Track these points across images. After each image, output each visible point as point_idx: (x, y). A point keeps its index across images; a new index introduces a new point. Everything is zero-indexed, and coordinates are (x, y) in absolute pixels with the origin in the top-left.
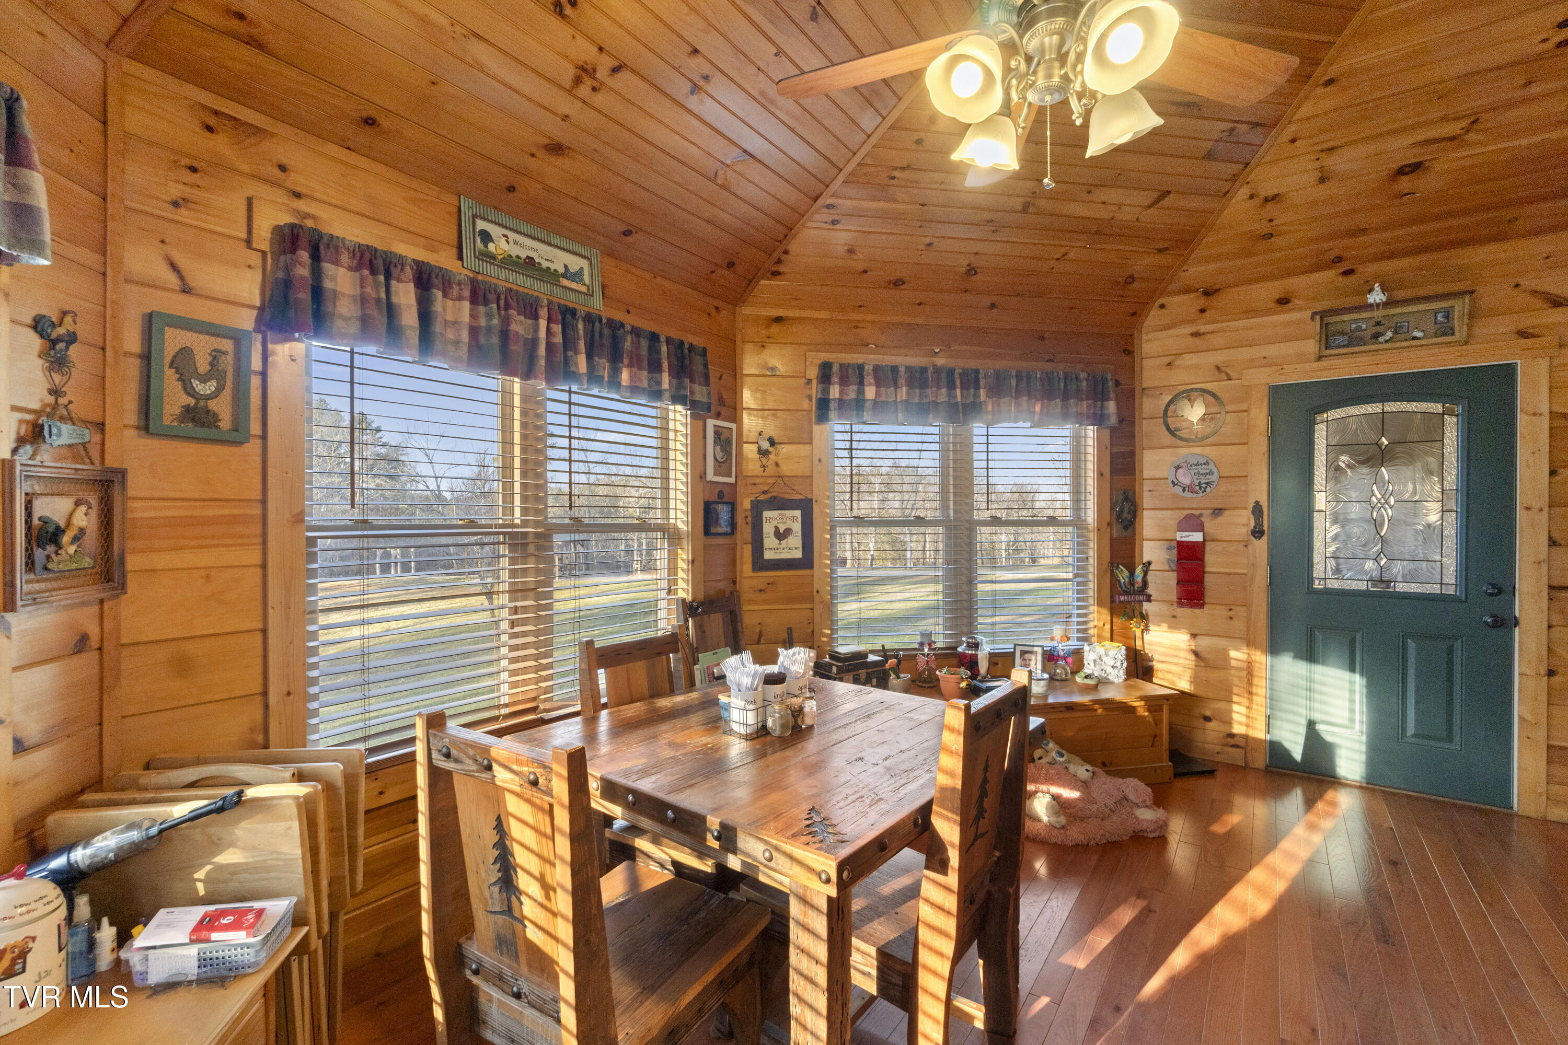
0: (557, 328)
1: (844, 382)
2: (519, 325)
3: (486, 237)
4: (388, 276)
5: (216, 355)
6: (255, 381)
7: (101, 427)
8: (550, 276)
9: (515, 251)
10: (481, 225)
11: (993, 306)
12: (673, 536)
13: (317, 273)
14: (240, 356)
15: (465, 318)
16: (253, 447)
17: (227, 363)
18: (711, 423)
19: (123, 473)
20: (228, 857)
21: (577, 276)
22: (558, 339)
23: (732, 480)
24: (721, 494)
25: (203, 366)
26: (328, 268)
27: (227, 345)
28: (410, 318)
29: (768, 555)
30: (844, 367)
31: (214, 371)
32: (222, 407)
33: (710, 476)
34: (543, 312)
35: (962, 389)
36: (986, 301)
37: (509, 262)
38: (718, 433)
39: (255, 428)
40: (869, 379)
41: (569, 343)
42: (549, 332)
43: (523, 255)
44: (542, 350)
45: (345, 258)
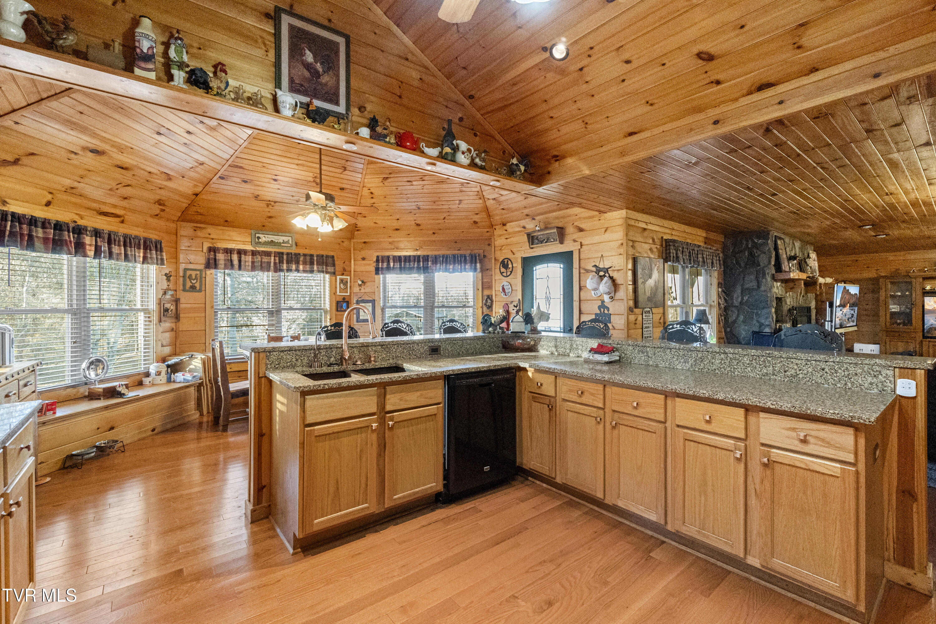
0: (277, 259)
1: (383, 262)
2: (265, 259)
3: (259, 238)
4: (231, 253)
5: (196, 274)
6: (204, 279)
7: (176, 291)
8: (278, 244)
9: (267, 240)
10: (257, 235)
11: (434, 233)
12: (326, 312)
13: (215, 255)
14: (201, 274)
15: (250, 260)
16: (203, 293)
17: (198, 276)
18: (338, 277)
19: (179, 299)
20: (191, 367)
21: (288, 242)
22: (277, 261)
23: (348, 294)
24: (344, 299)
25: (194, 277)
26: (217, 254)
27: (198, 272)
28: (236, 262)
29: (361, 318)
30: (383, 257)
31: (196, 278)
32: (197, 285)
33: (338, 293)
34: (273, 255)
35: (423, 262)
36: (431, 232)
37: (266, 243)
38: (342, 281)
39: (203, 289)
40: (391, 261)
41: (281, 261)
42: (275, 260)
43: (270, 240)
44: (272, 264)
45: (221, 251)
